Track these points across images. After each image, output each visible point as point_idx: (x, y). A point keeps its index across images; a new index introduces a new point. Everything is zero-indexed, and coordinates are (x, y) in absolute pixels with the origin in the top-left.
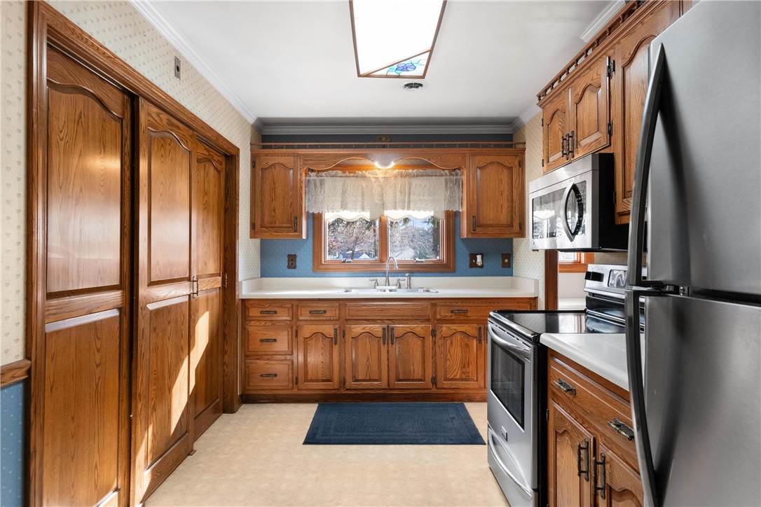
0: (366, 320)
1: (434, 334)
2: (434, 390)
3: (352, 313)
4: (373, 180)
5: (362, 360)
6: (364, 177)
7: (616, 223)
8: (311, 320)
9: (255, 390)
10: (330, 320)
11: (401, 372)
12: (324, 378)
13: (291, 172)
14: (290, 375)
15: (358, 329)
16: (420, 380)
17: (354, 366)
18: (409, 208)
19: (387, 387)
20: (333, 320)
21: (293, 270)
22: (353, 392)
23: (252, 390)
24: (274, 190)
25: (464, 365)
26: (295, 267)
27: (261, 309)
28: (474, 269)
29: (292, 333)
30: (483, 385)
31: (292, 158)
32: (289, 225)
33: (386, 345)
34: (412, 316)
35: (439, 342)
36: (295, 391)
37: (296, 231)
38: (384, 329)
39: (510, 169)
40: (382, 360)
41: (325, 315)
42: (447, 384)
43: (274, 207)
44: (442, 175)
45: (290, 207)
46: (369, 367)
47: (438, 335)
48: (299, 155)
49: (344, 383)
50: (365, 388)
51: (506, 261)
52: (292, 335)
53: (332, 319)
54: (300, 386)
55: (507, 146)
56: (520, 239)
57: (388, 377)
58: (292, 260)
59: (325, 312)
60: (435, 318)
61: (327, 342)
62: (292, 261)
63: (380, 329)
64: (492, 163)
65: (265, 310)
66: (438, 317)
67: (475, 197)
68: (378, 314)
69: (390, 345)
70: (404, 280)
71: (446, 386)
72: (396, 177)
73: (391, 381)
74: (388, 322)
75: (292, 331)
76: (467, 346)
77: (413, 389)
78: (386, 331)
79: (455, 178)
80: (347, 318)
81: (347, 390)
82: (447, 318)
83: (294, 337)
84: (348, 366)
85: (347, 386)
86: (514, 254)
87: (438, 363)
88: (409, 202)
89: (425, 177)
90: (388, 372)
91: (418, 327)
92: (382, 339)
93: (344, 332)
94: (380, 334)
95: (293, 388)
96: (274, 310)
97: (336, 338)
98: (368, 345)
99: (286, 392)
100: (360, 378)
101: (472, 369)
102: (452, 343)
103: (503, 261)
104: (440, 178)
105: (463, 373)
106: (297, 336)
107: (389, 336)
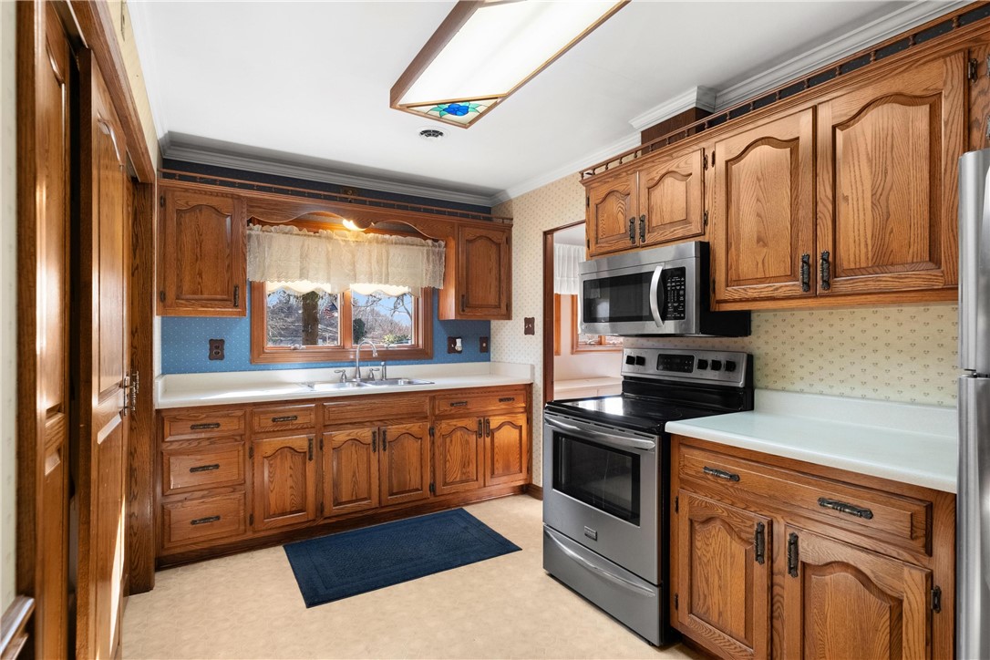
0: (351, 423)
1: (432, 433)
2: (432, 499)
3: (332, 416)
4: (342, 243)
5: (346, 477)
6: (329, 238)
7: (712, 310)
8: (274, 431)
9: (180, 546)
10: (302, 428)
11: (395, 485)
12: (294, 509)
13: (228, 219)
14: (242, 513)
15: (340, 436)
16: (417, 490)
17: (336, 485)
18: (387, 282)
19: (377, 505)
20: (308, 428)
21: (218, 362)
22: (334, 520)
23: (176, 547)
24: (200, 243)
25: (465, 464)
26: (222, 358)
27: (193, 423)
28: (452, 355)
29: (244, 452)
30: (482, 484)
31: (230, 200)
32: (225, 297)
33: (377, 452)
34: (407, 414)
35: (439, 441)
36: (249, 535)
37: (235, 306)
38: (374, 433)
39: (498, 245)
40: (372, 472)
41: (295, 422)
42: (447, 489)
43: (199, 269)
44: (423, 246)
45: (227, 271)
46: (356, 483)
47: (437, 434)
48: (239, 197)
49: (322, 511)
50: (351, 511)
51: (484, 345)
52: (244, 455)
53: (305, 426)
54: (257, 525)
55: (485, 219)
56: (506, 321)
57: (380, 491)
58: (217, 347)
59: (296, 417)
60: (434, 414)
61: (298, 459)
62: (217, 349)
63: (370, 433)
64: (481, 237)
65: (198, 423)
66: (437, 412)
67: (465, 274)
68: (366, 415)
69: (381, 451)
70: (379, 370)
71: (445, 492)
72: (370, 242)
73: (383, 498)
74: (379, 423)
75: (244, 450)
76: (467, 442)
77: (409, 502)
78: (377, 434)
79: (437, 249)
80: (327, 424)
81: (325, 518)
82: (446, 413)
83: (247, 457)
84: (328, 487)
85: (327, 513)
86: (492, 337)
87: (437, 465)
88: (388, 275)
89: (405, 246)
90: (379, 486)
91: (414, 427)
92: (371, 446)
93: (321, 441)
94: (369, 440)
95: (245, 531)
96: (215, 421)
97: (310, 452)
98: (355, 456)
99: (233, 540)
100: (344, 500)
101: (472, 468)
102: (451, 441)
103: (481, 345)
104: (421, 248)
105: (464, 474)
106: (251, 456)
107: (380, 441)
